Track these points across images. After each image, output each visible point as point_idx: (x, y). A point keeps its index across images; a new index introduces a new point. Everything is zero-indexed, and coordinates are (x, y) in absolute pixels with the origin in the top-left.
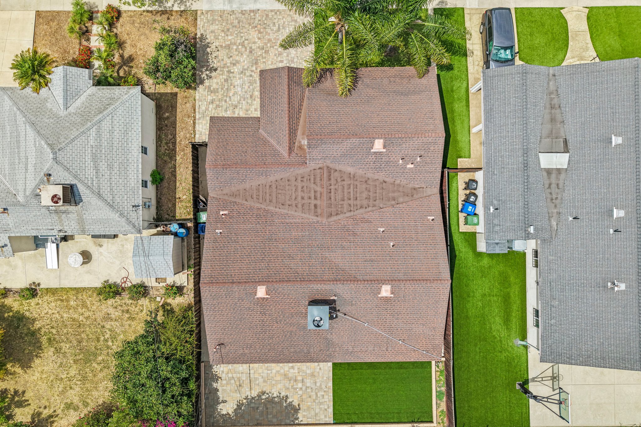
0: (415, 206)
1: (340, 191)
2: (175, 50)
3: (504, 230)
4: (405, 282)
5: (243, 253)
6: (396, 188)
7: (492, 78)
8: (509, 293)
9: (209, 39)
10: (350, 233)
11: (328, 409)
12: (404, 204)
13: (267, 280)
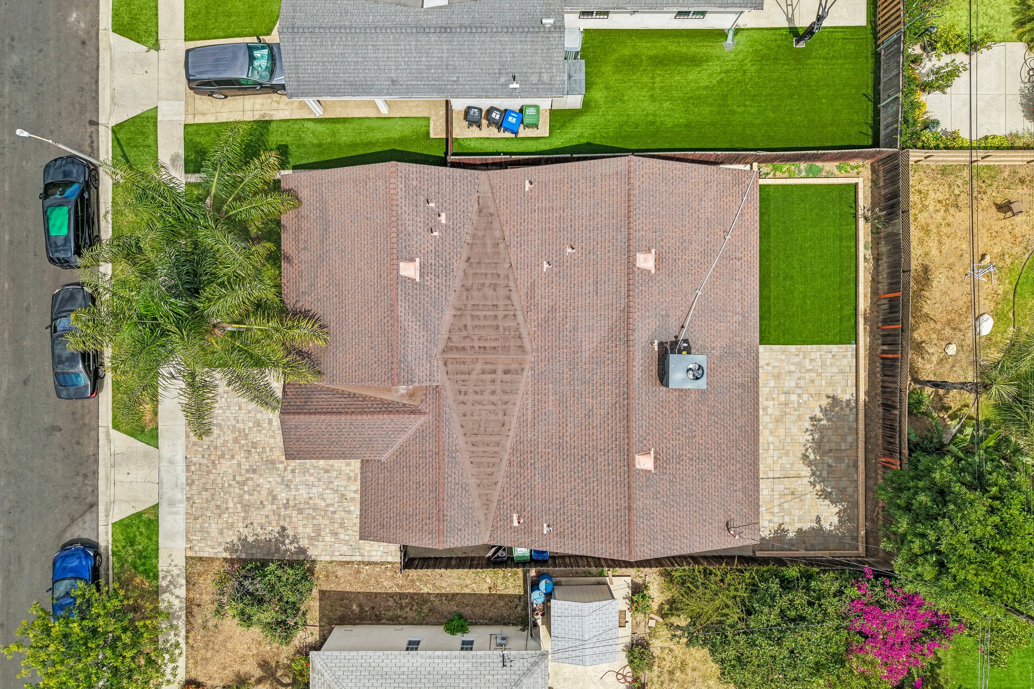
0: (508, 212)
1: (483, 333)
2: (251, 594)
3: (548, 66)
4: (631, 230)
5: (581, 490)
6: (479, 242)
7: (301, 83)
8: (650, 58)
9: (233, 538)
10: (551, 317)
11: (833, 353)
12: (504, 228)
13: (626, 453)
